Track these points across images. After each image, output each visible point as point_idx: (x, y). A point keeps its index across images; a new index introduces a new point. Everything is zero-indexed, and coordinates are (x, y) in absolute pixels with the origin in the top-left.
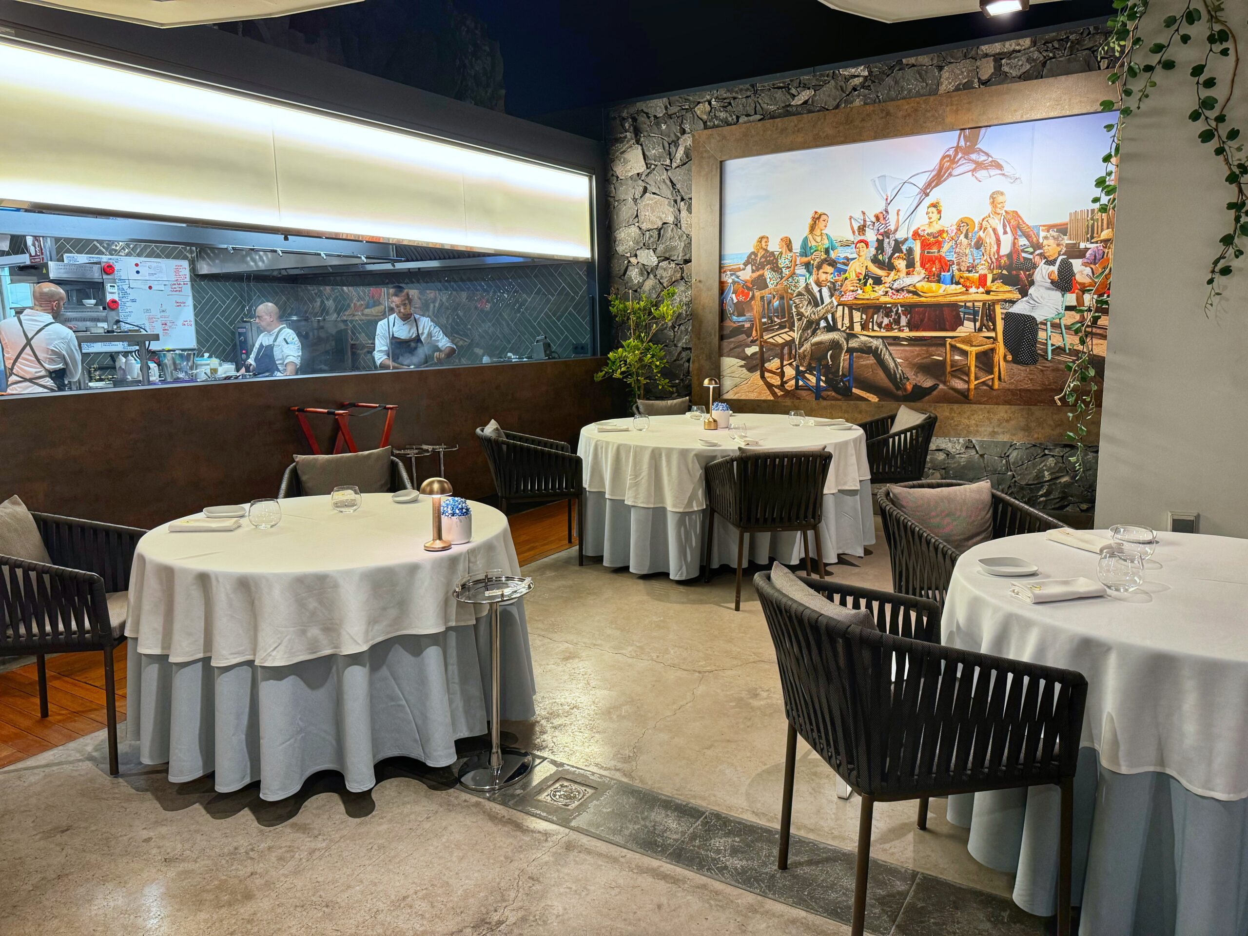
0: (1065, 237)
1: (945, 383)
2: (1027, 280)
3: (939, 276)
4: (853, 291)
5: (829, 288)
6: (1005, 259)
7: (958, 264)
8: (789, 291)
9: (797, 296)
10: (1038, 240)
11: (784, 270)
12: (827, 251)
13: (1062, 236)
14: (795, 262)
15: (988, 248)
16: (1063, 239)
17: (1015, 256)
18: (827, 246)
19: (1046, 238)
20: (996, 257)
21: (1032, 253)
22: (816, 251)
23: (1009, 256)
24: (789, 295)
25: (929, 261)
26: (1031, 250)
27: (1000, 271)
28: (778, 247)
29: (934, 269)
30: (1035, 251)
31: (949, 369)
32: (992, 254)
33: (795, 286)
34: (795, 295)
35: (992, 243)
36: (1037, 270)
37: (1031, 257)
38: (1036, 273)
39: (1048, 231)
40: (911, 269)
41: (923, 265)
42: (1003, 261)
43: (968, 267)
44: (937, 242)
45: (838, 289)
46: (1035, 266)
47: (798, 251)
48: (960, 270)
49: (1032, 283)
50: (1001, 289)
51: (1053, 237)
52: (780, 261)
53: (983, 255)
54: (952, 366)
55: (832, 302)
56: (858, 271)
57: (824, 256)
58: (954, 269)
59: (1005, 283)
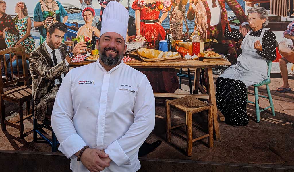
0: (268, 11)
1: (166, 140)
2: (236, 48)
3: (157, 43)
4: (82, 54)
5: (62, 50)
6: (215, 29)
7: (174, 33)
8: (26, 51)
9: (33, 56)
10: (244, 13)
11: (20, 32)
12: (58, 17)
13: (265, 10)
14: (30, 25)
15: (200, 19)
16: (266, 13)
17: (224, 27)
18: (58, 13)
19: (250, 11)
20: (207, 27)
21: (238, 25)
22: (48, 16)
23: (219, 26)
24: (26, 56)
25: (148, 29)
26: (238, 22)
27: (211, 40)
28: (15, 11)
29: (153, 37)
30: (241, 22)
31: (169, 127)
32: (203, 24)
33: (31, 47)
34: (31, 55)
35: (203, 15)
36: (244, 40)
37: (238, 28)
38: (243, 42)
39: (253, 6)
40: (133, 36)
41: (143, 33)
42: (213, 31)
43: (183, 36)
44: (155, 12)
45: (70, 52)
46: (242, 37)
47: (33, 16)
48: (175, 38)
49: (240, 52)
50: (213, 57)
51: (257, 10)
52: (16, 24)
53: (196, 25)
54: (172, 125)
55: (64, 63)
56: (86, 35)
57: (55, 21)
58: (171, 37)
59: (216, 51)
